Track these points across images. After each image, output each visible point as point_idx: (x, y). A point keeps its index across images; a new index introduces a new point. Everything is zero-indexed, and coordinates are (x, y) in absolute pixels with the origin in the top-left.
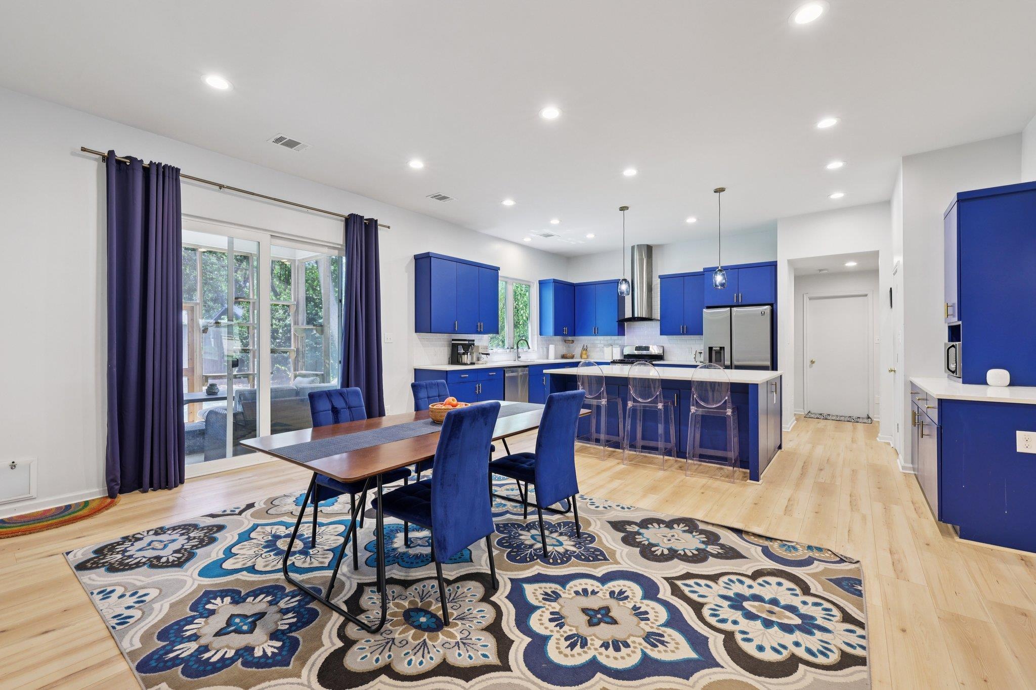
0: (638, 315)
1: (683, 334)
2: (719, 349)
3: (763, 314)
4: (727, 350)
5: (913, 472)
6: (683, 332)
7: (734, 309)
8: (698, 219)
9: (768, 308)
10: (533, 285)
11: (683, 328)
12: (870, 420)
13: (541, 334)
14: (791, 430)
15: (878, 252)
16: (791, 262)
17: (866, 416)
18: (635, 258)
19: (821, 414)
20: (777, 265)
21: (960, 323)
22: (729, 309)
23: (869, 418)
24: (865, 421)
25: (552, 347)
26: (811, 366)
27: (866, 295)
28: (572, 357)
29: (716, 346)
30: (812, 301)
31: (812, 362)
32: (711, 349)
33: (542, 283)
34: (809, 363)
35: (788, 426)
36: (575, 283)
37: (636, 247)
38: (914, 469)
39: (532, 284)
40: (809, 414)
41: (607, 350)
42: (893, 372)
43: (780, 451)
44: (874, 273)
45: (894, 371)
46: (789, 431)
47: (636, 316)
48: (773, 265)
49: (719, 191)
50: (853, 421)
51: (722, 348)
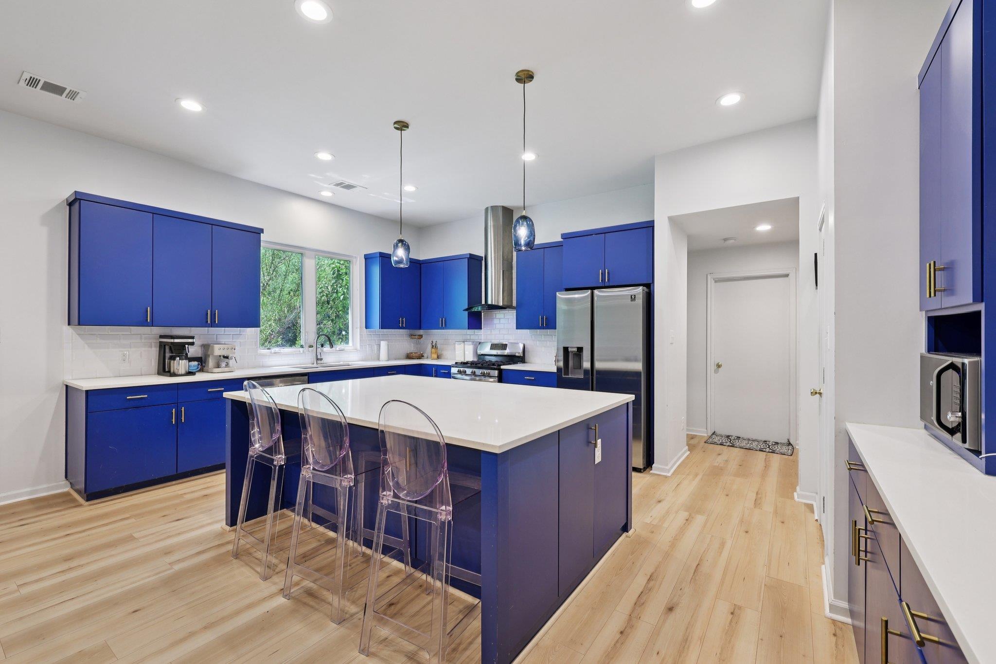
0: (492, 302)
1: (542, 328)
2: (575, 350)
3: (633, 298)
4: (586, 354)
5: (848, 620)
6: (542, 324)
7: (596, 292)
8: (538, 156)
9: (639, 291)
10: (356, 260)
11: (542, 318)
12: (790, 447)
13: (366, 327)
14: (673, 474)
15: (797, 200)
16: (675, 222)
17: (786, 441)
18: (489, 224)
19: (728, 437)
20: (654, 226)
21: (981, 307)
22: (589, 292)
23: (789, 444)
24: (784, 449)
25: (383, 344)
26: (716, 372)
27: (787, 276)
28: (421, 357)
29: (573, 346)
30: (718, 284)
31: (719, 366)
32: (566, 350)
33: (368, 258)
34: (713, 367)
35: (667, 468)
36: (421, 259)
37: (489, 209)
38: (852, 614)
39: (354, 260)
40: (714, 436)
41: (459, 347)
42: (818, 395)
43: (625, 534)
44: (791, 244)
45: (820, 394)
46: (669, 474)
47: (489, 302)
48: (649, 226)
49: (525, 77)
50: (768, 450)
51: (580, 350)
